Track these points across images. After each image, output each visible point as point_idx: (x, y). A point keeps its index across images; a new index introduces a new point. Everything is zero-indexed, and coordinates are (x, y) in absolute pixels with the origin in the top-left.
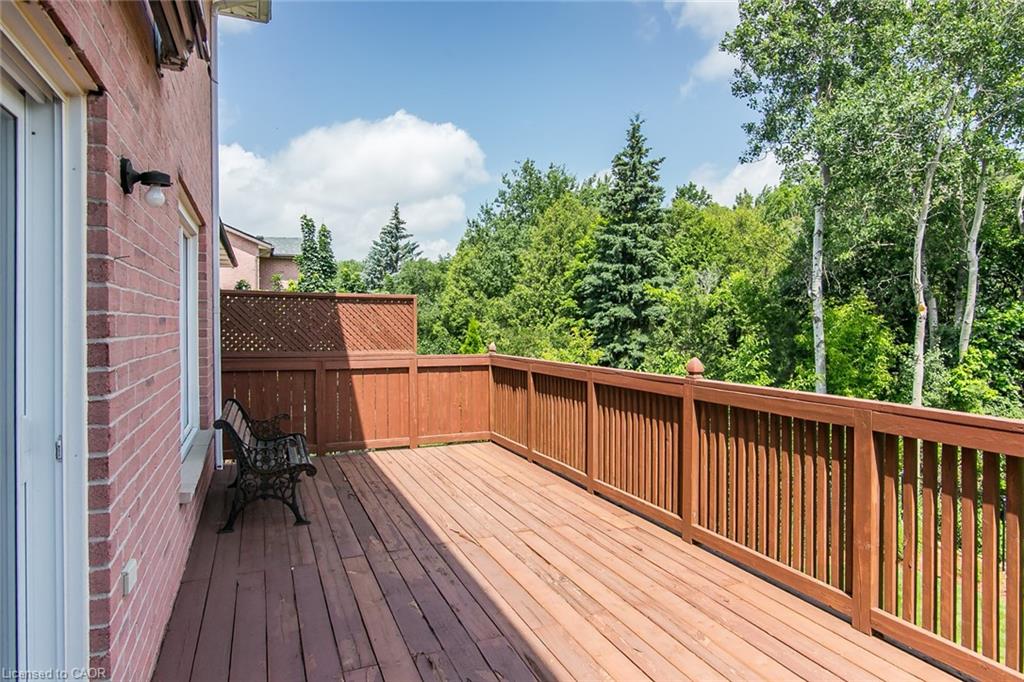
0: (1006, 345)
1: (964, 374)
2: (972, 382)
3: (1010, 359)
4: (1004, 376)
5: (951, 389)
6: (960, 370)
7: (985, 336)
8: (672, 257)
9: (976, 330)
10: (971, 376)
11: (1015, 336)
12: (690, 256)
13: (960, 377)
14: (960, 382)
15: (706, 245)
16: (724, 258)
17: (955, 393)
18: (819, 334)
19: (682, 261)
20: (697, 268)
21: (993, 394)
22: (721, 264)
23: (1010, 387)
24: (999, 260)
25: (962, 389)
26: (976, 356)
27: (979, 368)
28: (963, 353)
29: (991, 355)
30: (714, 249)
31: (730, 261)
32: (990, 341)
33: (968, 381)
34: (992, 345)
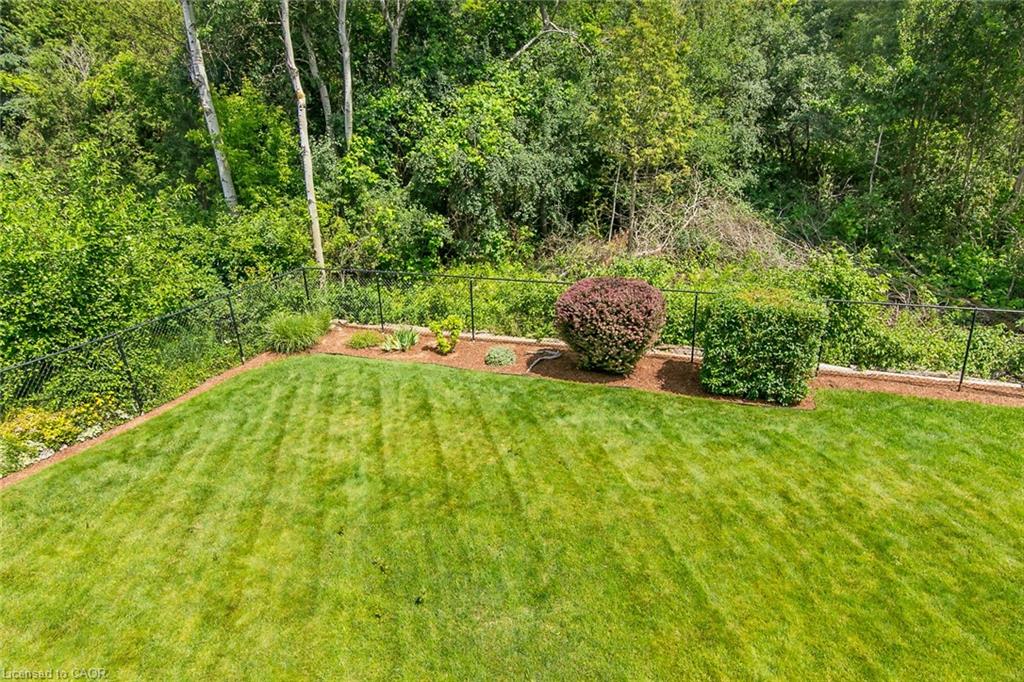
0: (382, 131)
1: (351, 162)
2: (358, 169)
3: (387, 145)
4: (384, 160)
5: (343, 177)
6: (348, 158)
7: (366, 123)
8: (26, 25)
9: (357, 119)
10: (357, 163)
11: (387, 122)
12: (53, 25)
13: (349, 165)
14: (349, 170)
15: (75, 10)
16: (105, 32)
17: (346, 181)
18: (213, 127)
19: (44, 32)
20: (69, 43)
21: (374, 178)
22: (104, 40)
23: (389, 170)
24: (375, 47)
25: (351, 177)
26: (359, 143)
27: (362, 154)
28: (350, 142)
29: (371, 141)
30: (89, 17)
31: (114, 35)
32: (370, 127)
33: (354, 168)
34: (371, 132)
